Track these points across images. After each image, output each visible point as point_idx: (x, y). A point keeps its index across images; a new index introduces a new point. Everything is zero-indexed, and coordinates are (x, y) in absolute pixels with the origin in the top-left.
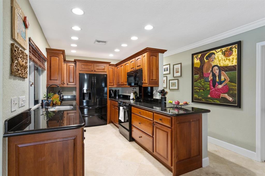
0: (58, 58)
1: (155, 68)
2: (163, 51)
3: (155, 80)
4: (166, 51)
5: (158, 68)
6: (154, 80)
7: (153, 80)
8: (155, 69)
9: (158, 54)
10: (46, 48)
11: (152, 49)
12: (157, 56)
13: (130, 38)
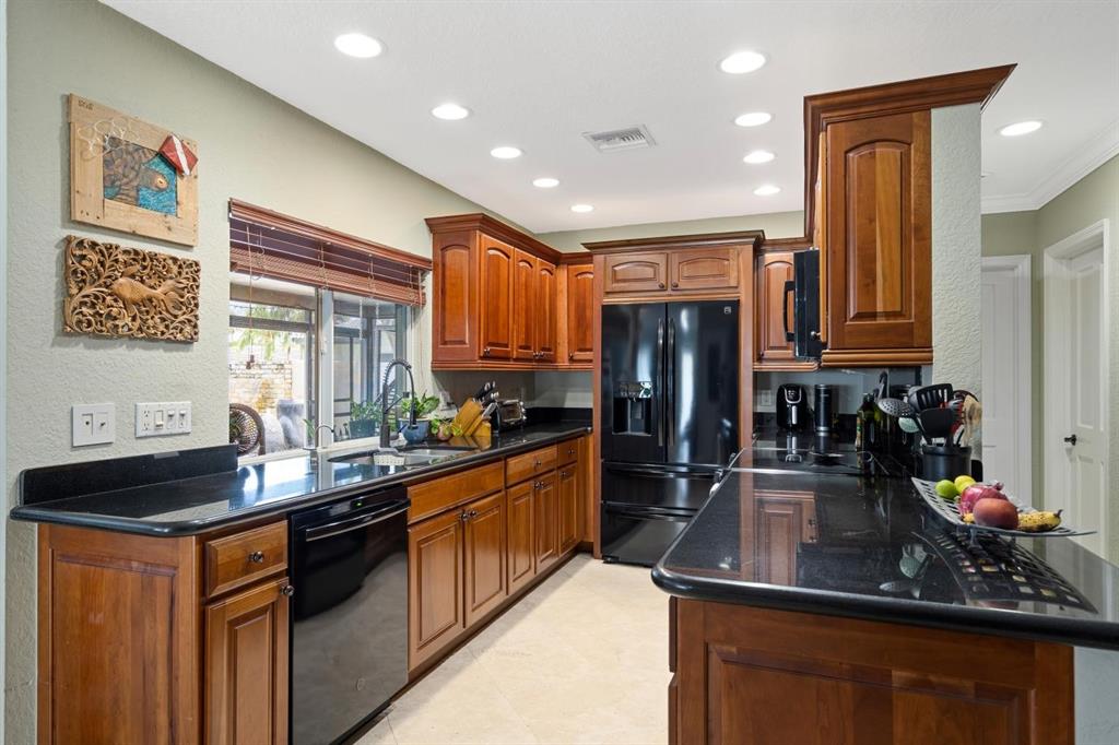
0: (465, 252)
1: (895, 226)
2: (976, 86)
3: (887, 315)
4: (1003, 72)
5: (918, 229)
6: (881, 321)
7: (873, 315)
8: (896, 235)
9: (928, 120)
10: (426, 220)
11: (855, 97)
12: (918, 137)
13: (718, 66)
